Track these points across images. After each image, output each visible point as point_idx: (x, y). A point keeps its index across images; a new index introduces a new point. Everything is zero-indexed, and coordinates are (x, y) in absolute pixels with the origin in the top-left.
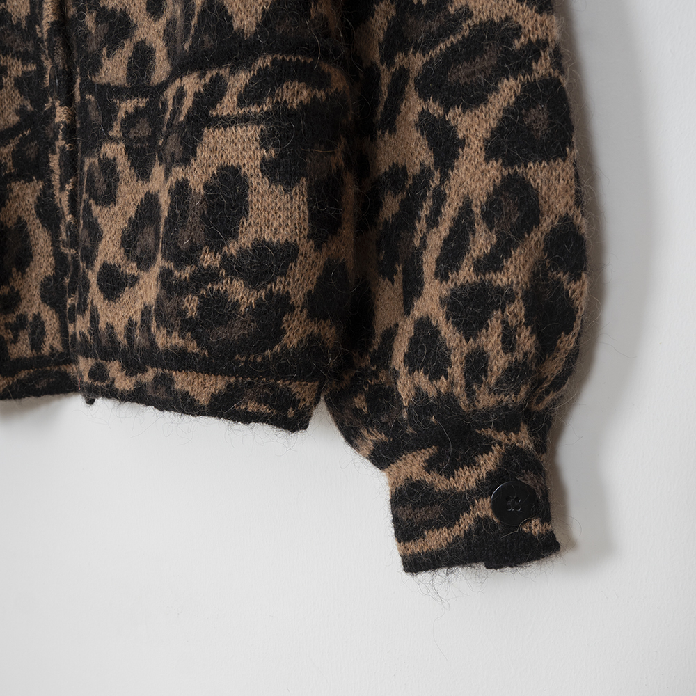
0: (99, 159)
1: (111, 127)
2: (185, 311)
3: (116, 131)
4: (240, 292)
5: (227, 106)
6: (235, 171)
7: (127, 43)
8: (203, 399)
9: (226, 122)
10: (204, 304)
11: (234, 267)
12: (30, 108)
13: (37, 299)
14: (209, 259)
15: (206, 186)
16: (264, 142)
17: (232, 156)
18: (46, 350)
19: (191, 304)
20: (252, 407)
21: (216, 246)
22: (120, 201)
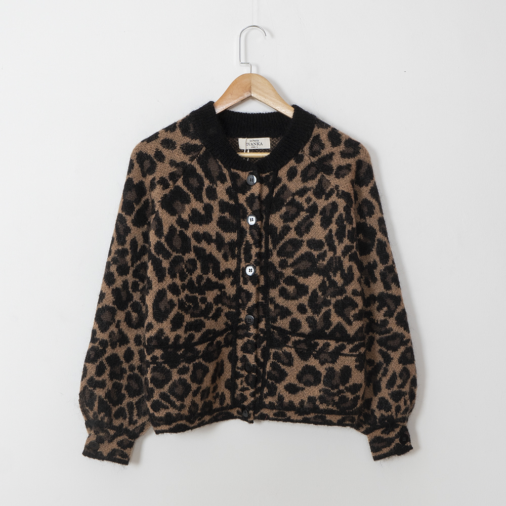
0: (282, 352)
1: (287, 343)
2: (335, 401)
3: (290, 344)
4: (349, 396)
5: (346, 351)
6: (349, 367)
7: (289, 317)
8: (336, 422)
9: (346, 355)
10: (340, 398)
11: (348, 389)
12: (230, 323)
13: (223, 387)
14: (341, 388)
15: (340, 370)
16: (356, 361)
17: (347, 363)
18: (225, 405)
19: (336, 399)
20: (347, 422)
21: (343, 385)
22: (295, 366)
